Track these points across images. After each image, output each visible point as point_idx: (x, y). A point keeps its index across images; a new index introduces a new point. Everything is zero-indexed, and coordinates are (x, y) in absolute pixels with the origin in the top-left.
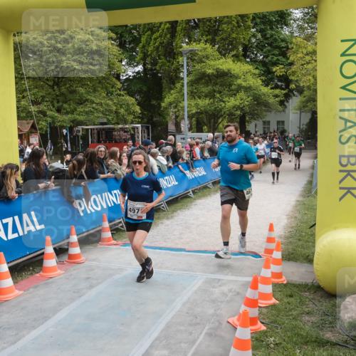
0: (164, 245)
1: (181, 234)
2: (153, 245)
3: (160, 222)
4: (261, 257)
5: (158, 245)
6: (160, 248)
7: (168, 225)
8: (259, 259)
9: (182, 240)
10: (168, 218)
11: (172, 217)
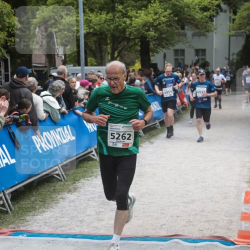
0: (77, 231)
1: (98, 213)
2: (59, 231)
3: (59, 196)
4: (233, 243)
5: (67, 231)
6: (75, 236)
7: (73, 201)
8: (232, 247)
9: (103, 223)
10: (70, 191)
11: (75, 189)
